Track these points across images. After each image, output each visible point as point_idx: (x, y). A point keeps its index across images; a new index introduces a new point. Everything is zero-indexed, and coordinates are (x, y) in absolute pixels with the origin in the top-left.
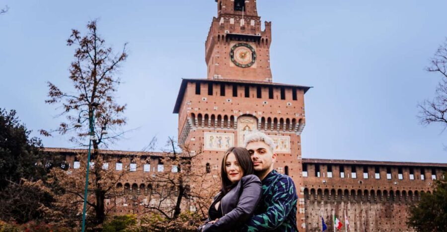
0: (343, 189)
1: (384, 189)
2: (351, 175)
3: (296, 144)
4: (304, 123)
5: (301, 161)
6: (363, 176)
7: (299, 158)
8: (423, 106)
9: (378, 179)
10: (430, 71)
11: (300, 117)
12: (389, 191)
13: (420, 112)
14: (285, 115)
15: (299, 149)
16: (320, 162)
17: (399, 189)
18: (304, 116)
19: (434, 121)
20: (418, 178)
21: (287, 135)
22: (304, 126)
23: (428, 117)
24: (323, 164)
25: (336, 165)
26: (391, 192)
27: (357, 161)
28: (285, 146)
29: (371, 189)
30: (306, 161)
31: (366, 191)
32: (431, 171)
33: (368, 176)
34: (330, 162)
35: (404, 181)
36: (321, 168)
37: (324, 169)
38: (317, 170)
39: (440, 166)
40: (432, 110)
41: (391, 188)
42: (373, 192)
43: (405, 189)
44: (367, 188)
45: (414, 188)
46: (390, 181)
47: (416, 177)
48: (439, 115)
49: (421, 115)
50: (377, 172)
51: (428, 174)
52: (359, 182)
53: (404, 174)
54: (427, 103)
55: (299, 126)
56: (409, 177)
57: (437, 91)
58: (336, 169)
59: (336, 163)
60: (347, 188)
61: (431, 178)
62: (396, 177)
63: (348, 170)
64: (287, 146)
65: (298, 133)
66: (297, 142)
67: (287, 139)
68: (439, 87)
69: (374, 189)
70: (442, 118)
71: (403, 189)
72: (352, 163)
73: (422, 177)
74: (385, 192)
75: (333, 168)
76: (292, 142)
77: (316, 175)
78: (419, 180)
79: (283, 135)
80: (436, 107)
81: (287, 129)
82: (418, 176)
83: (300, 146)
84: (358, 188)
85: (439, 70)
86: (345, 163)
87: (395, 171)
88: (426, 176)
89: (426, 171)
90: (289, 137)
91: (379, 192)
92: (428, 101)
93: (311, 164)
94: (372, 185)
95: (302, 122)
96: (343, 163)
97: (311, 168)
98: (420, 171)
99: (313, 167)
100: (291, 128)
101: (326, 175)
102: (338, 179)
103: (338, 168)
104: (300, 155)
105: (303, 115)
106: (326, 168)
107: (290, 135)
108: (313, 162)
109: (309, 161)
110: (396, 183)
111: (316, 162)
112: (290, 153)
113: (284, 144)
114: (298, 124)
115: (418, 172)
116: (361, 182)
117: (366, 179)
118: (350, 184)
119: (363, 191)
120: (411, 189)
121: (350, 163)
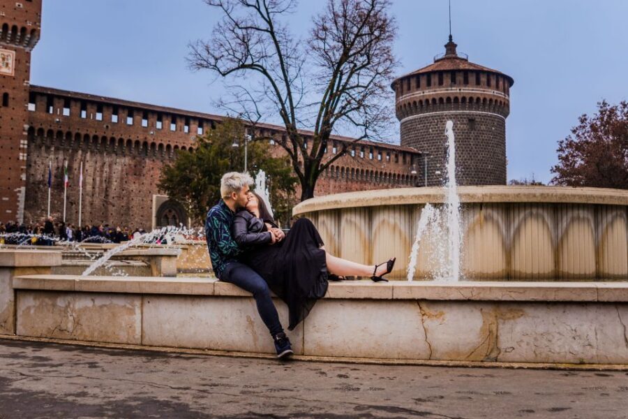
0: (83, 133)
1: (137, 139)
2: (95, 116)
3: (23, 64)
4: (39, 36)
5: (28, 89)
6: (111, 119)
7: (25, 84)
8: (195, 46)
9: (130, 125)
10: (211, 4)
11: (34, 27)
12: (142, 142)
13: (191, 54)
14: (11, 20)
15: (26, 71)
16: (55, 93)
17: (155, 141)
18: (40, 26)
19: (206, 67)
20: (181, 130)
21: (11, 49)
22: (38, 40)
23: (199, 62)
24: (59, 97)
25: (76, 100)
26: (145, 144)
27: (105, 98)
28: (7, 65)
29: (120, 136)
30: (36, 90)
31: (113, 140)
32: (197, 123)
33: (118, 120)
34: (70, 95)
35: (162, 131)
36: (56, 101)
37: (59, 103)
38: (50, 103)
39: (209, 118)
40: (205, 54)
41: (146, 138)
42: (121, 141)
43: (163, 142)
44: (114, 136)
45: (174, 142)
46: (145, 130)
47: (179, 129)
48: (212, 61)
49: (191, 57)
50: (130, 115)
51: (194, 126)
52: (105, 126)
53: (164, 122)
54: (200, 44)
55: (30, 39)
56: (170, 127)
57: (214, 31)
58: (76, 106)
59: (76, 97)
60: (88, 133)
61: (196, 132)
62: (153, 125)
63: (92, 108)
64: (10, 66)
65: (27, 49)
66: (24, 61)
67: (11, 56)
68: (217, 27)
69: (123, 137)
70: (215, 66)
71: (160, 142)
72: (99, 100)
73: (186, 129)
74: (137, 143)
75: (73, 104)
76: (18, 61)
77: (48, 111)
78: (181, 133)
79: (6, 48)
80: (210, 51)
81: (13, 41)
82: (181, 127)
83: (29, 67)
84: (103, 134)
85: (221, 6)
86: (90, 99)
87: (153, 117)
88: (191, 129)
89: (192, 122)
90: (14, 52)
91: (129, 142)
92: (201, 41)
93: (42, 94)
94: (122, 132)
95: (36, 34)
96: (86, 98)
97: (41, 101)
98: (184, 121)
99: (45, 99)
100: (18, 41)
101: (62, 112)
102: (78, 119)
103: (79, 105)
104: (28, 80)
105: (37, 24)
106: (62, 102)
107: (15, 50)
108: (45, 92)
109: (40, 91)
110: (152, 133)
111: (49, 92)
112: (13, 75)
113: (6, 61)
114: (29, 36)
115: (181, 122)
116: (107, 127)
117: (114, 123)
118: (93, 128)
119: (109, 139)
120: (170, 143)
121: (96, 100)
